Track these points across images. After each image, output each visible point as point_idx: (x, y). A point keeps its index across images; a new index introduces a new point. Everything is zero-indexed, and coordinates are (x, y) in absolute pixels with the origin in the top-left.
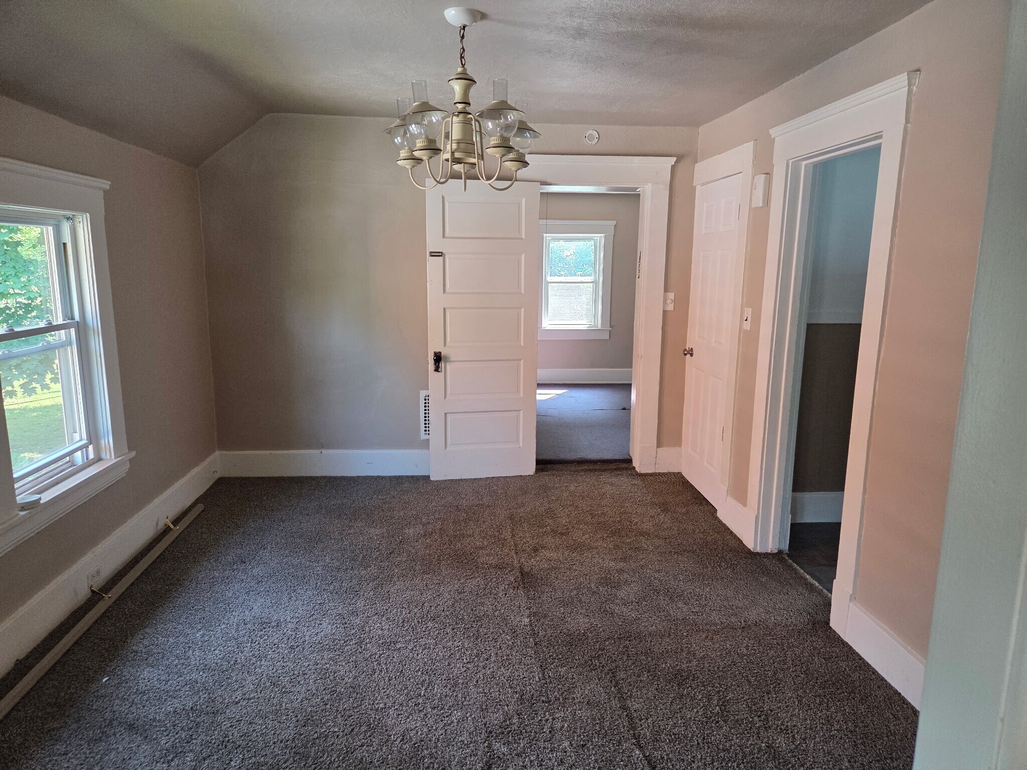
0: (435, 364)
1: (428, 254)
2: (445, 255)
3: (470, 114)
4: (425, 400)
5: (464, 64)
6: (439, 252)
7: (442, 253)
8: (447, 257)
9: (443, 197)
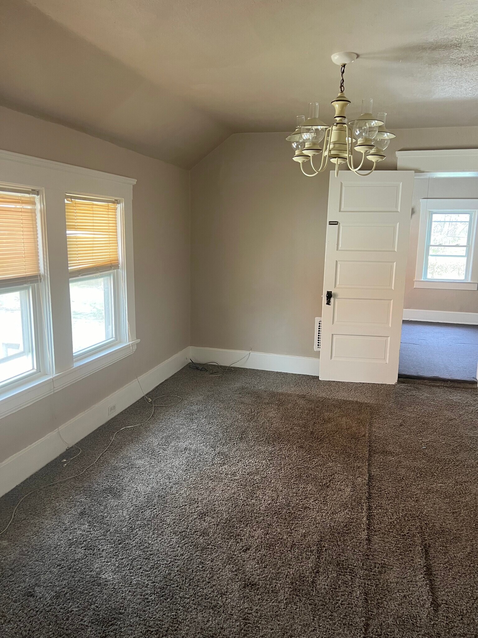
0: (327, 299)
1: (328, 223)
2: (340, 223)
3: (345, 124)
4: (320, 324)
5: (343, 90)
6: (336, 222)
7: (338, 222)
8: (341, 225)
9: (341, 183)
